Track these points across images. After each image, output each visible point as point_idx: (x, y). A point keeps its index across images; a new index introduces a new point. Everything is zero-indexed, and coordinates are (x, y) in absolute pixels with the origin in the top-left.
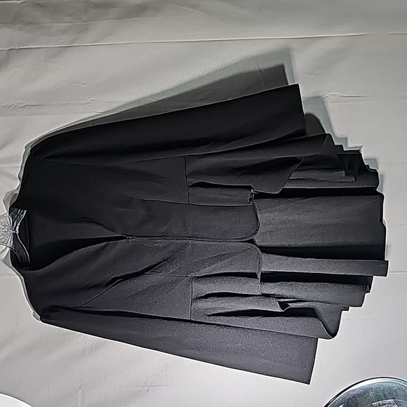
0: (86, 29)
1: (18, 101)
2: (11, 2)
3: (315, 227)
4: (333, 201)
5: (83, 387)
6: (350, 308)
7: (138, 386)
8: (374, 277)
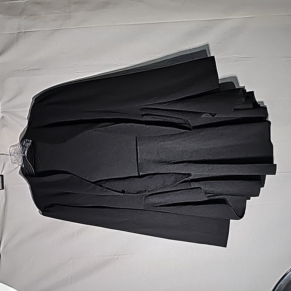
0: (69, 18)
1: (25, 67)
2: (19, 1)
5: (73, 258)
6: (251, 198)
7: (111, 256)
8: (267, 175)
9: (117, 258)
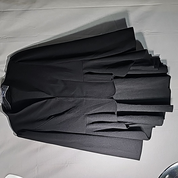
1: (4, 36)
3: (140, 91)
4: (148, 79)
5: (38, 165)
6: (156, 126)
7: (62, 164)
8: (166, 112)
9: (67, 166)
